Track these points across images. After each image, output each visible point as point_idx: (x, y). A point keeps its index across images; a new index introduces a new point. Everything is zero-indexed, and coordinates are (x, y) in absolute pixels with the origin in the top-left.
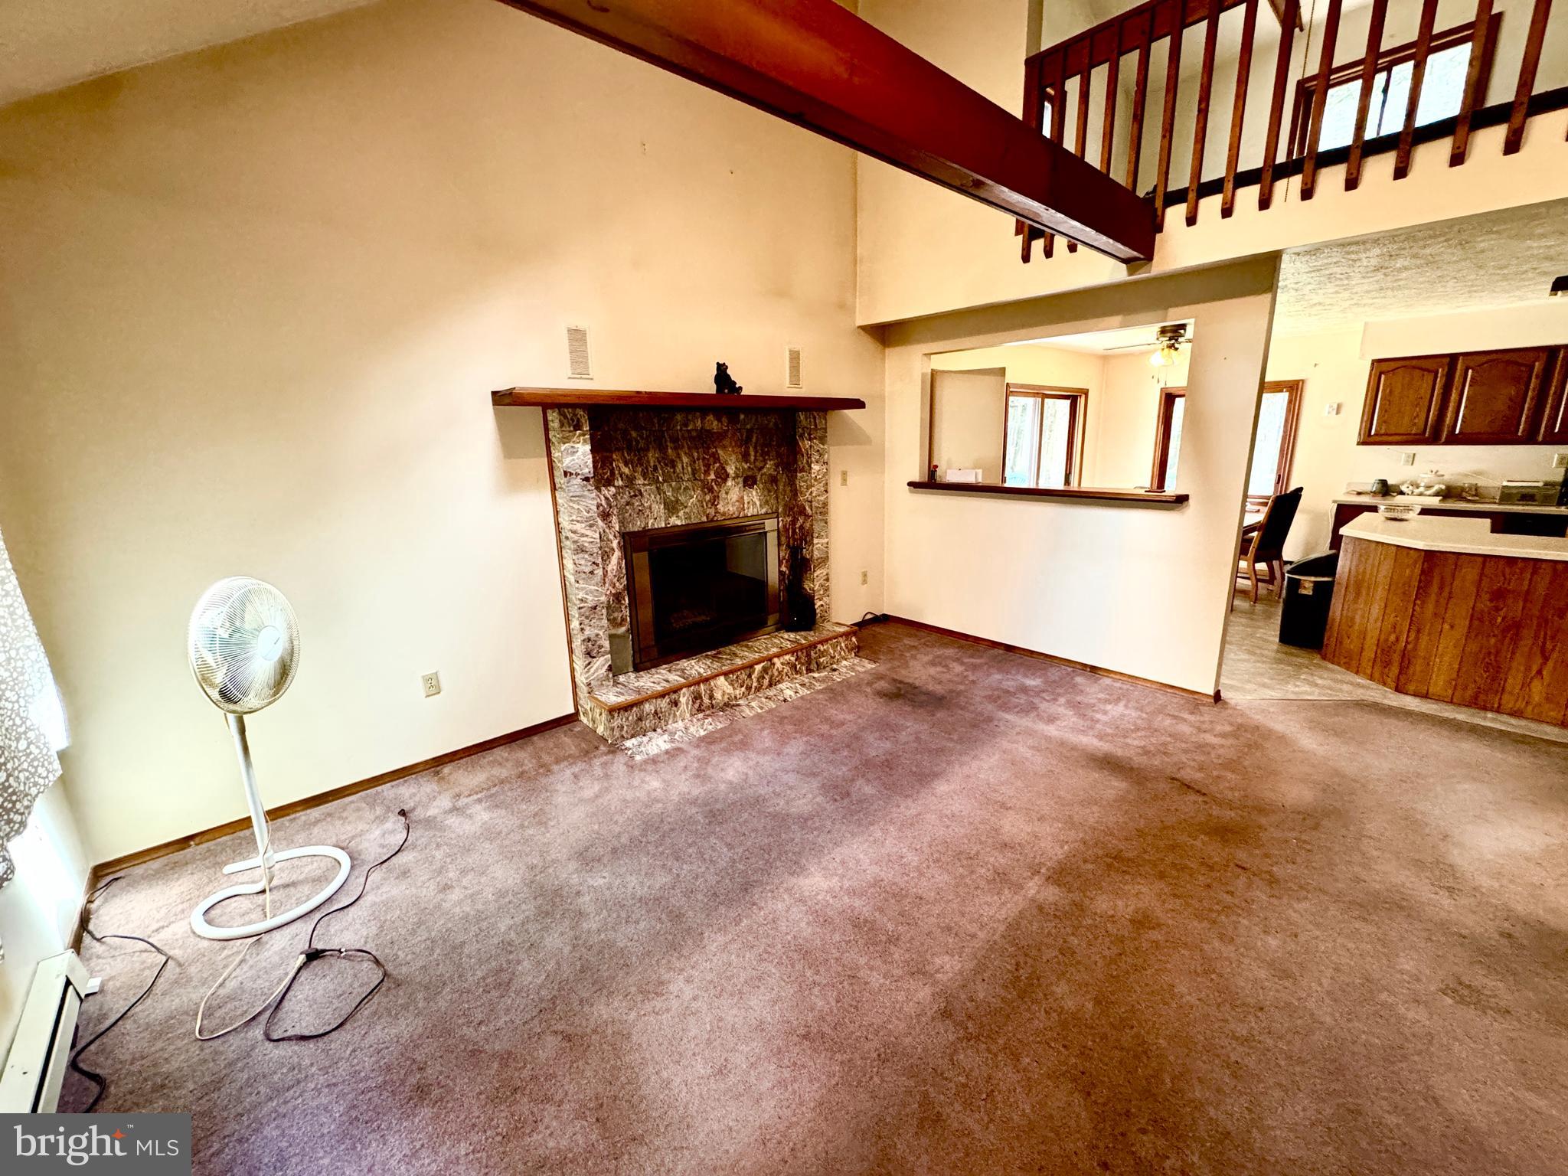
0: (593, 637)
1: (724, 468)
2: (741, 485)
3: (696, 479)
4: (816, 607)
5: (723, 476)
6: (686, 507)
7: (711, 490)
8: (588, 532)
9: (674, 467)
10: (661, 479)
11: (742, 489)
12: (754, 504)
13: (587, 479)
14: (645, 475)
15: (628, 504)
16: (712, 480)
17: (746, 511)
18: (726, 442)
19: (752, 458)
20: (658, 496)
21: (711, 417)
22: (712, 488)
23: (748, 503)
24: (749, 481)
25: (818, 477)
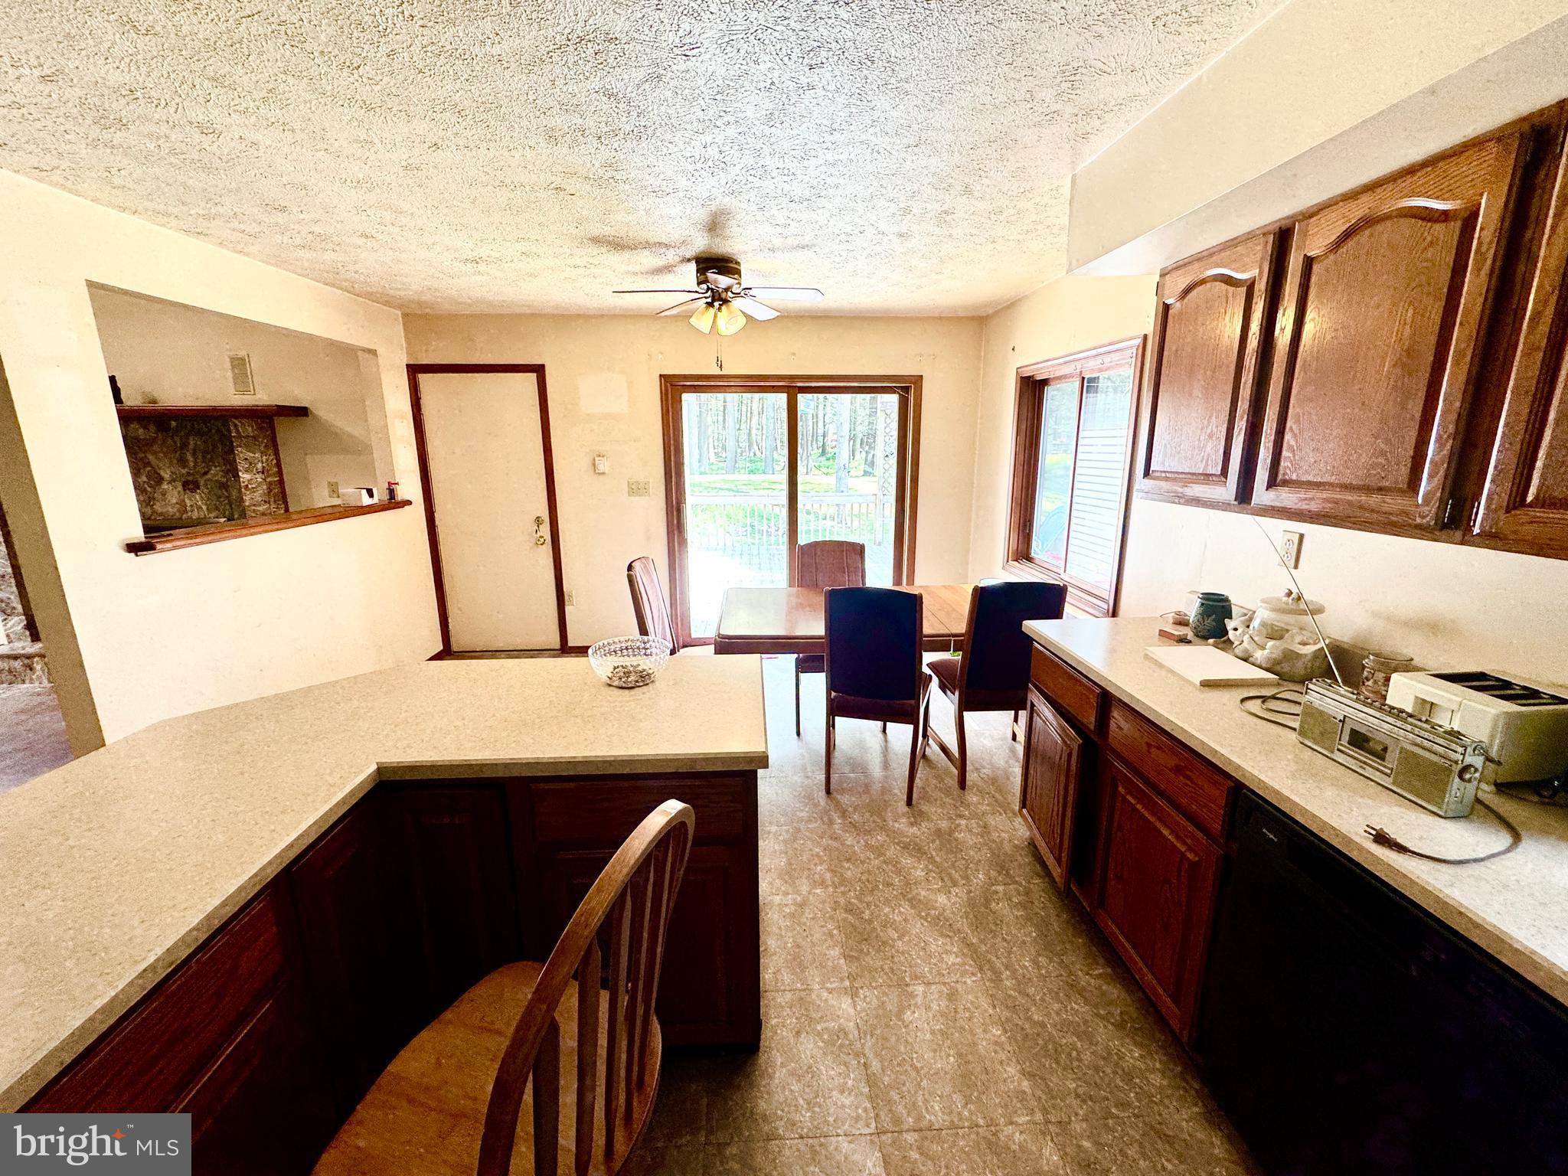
1: (156, 472)
2: (180, 488)
5: (157, 479)
11: (182, 492)
12: (199, 508)
16: (144, 482)
17: (189, 514)
18: (156, 448)
19: (192, 464)
22: (145, 489)
23: (191, 506)
24: (190, 485)
25: (250, 486)
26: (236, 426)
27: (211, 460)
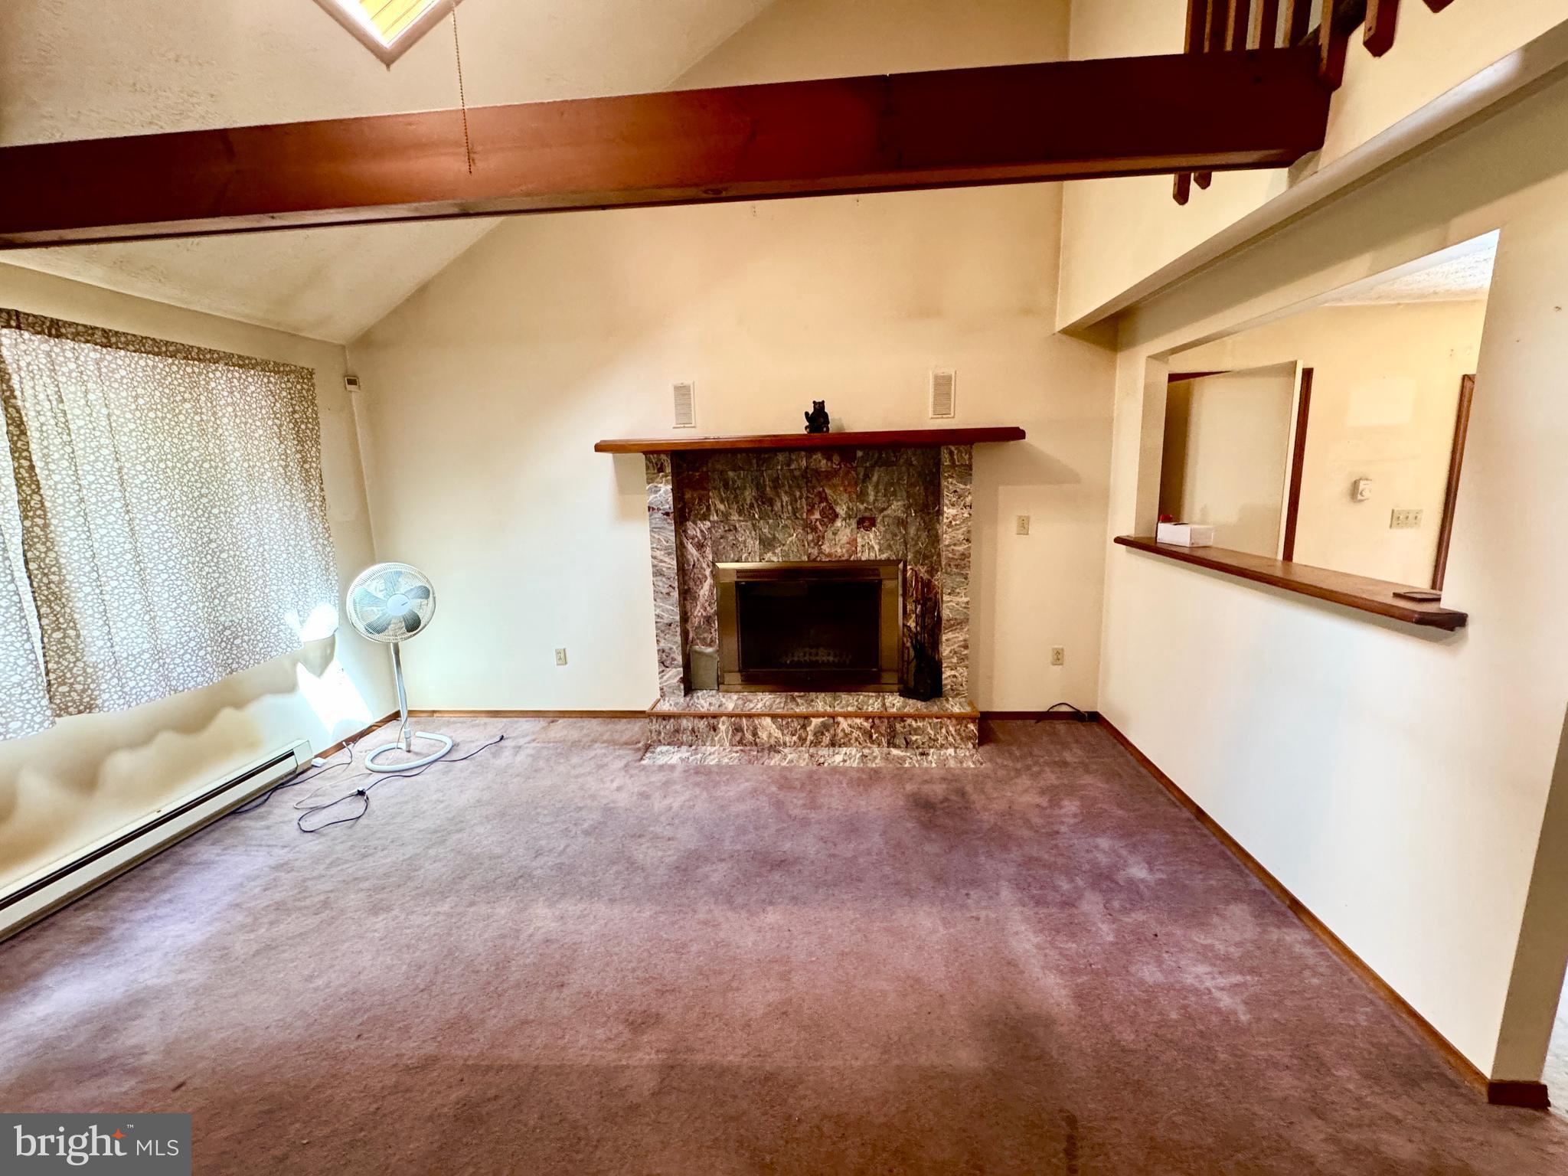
0: (667, 650)
1: (831, 508)
2: (854, 525)
3: (797, 518)
4: (944, 676)
5: (831, 516)
6: (784, 545)
7: (814, 529)
8: (666, 559)
9: (772, 505)
10: (757, 516)
11: (855, 530)
12: (871, 548)
13: (667, 514)
14: (740, 512)
15: (722, 537)
16: (817, 520)
17: (859, 555)
18: (836, 481)
19: (871, 498)
20: (753, 533)
21: (818, 456)
22: (816, 528)
23: (863, 546)
24: (866, 522)
25: (953, 523)
26: (951, 453)
27: (894, 494)
